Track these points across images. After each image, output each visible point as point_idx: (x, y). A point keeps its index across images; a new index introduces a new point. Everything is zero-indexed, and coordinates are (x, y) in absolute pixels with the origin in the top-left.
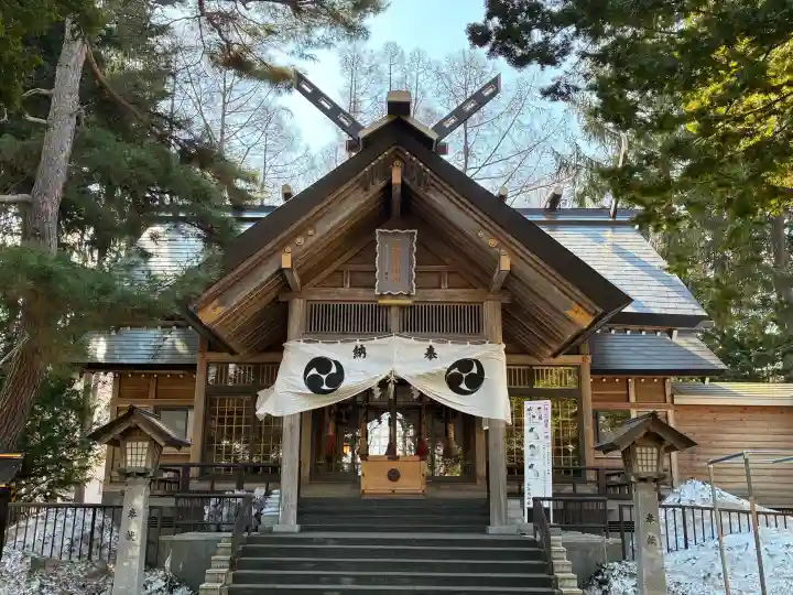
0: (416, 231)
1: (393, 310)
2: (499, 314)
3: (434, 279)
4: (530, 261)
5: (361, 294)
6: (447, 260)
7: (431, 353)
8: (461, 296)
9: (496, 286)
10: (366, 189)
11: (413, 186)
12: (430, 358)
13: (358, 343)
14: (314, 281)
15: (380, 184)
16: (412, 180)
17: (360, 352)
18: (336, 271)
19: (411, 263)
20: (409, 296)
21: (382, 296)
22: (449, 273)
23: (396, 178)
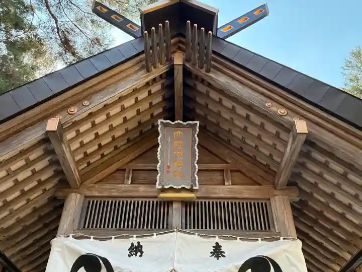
0: (198, 122)
1: (175, 206)
2: (289, 209)
3: (218, 177)
4: (329, 126)
5: (142, 190)
6: (229, 161)
7: (217, 252)
8: (246, 192)
9: (283, 179)
10: (148, 71)
11: (195, 70)
12: (218, 257)
13: (135, 240)
14: (95, 178)
15: (162, 69)
16: (194, 65)
17: (136, 250)
18: (118, 170)
19: (193, 155)
20: (191, 190)
21: (163, 190)
22: (232, 171)
23: (178, 60)
